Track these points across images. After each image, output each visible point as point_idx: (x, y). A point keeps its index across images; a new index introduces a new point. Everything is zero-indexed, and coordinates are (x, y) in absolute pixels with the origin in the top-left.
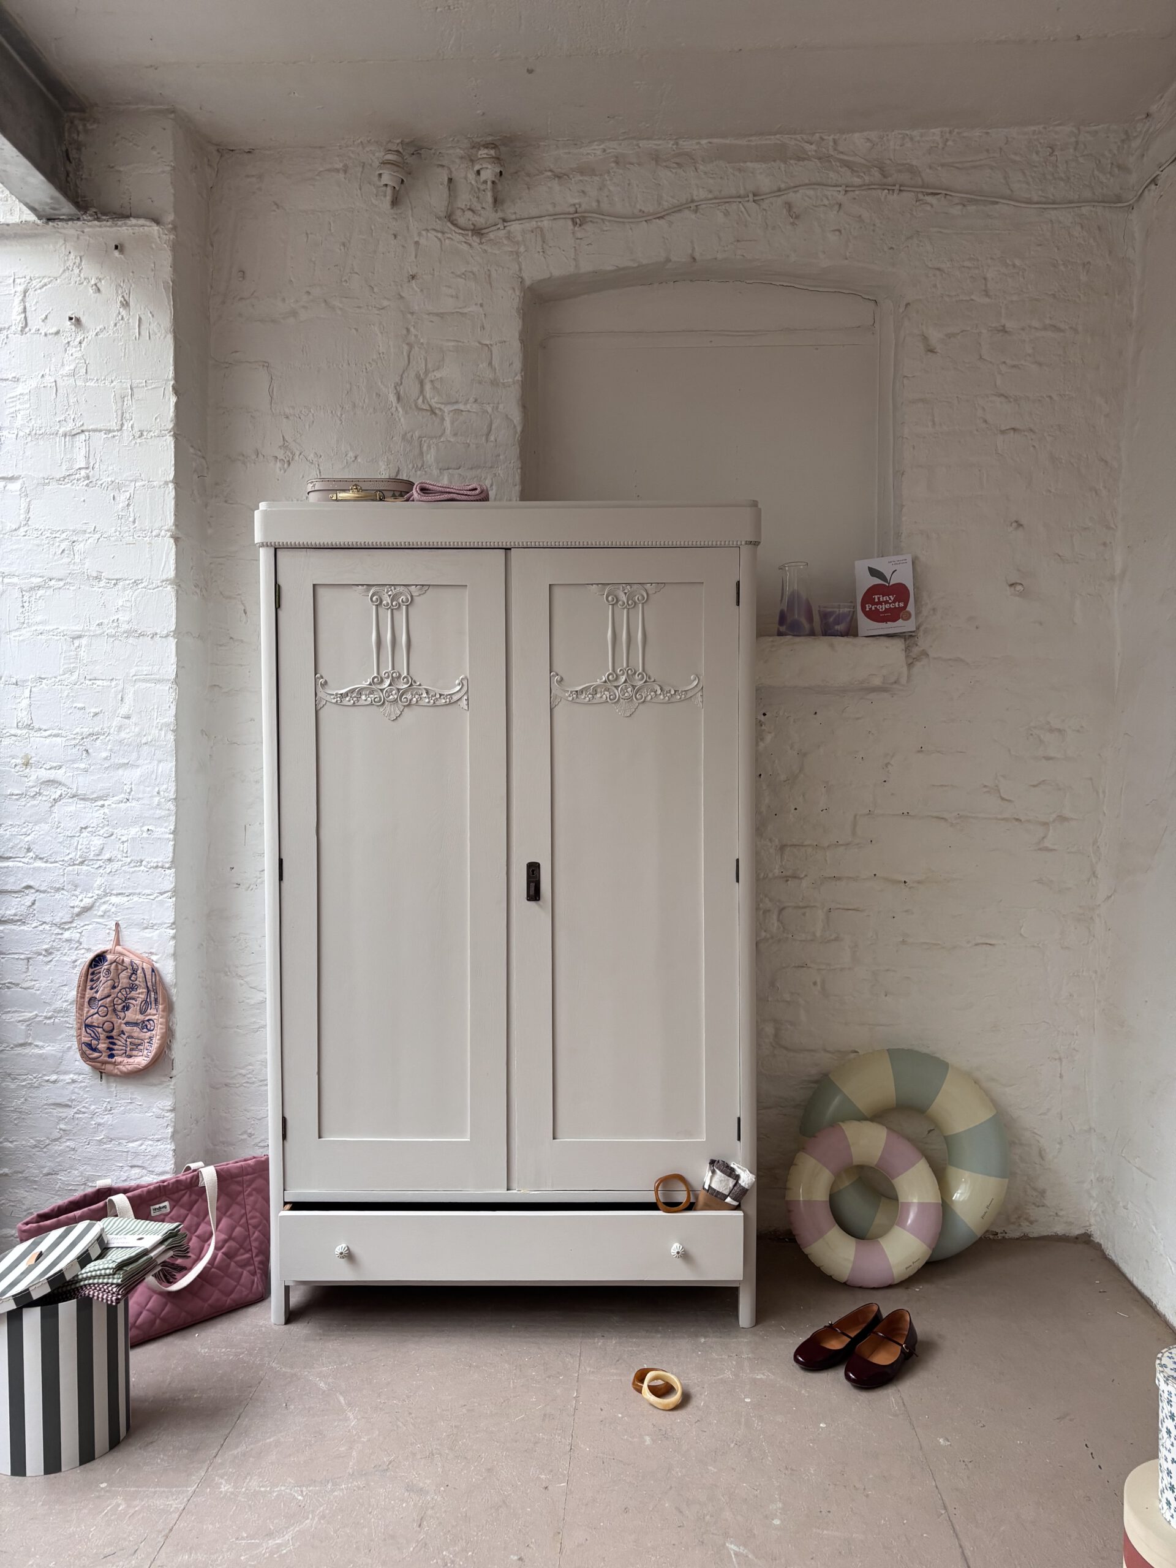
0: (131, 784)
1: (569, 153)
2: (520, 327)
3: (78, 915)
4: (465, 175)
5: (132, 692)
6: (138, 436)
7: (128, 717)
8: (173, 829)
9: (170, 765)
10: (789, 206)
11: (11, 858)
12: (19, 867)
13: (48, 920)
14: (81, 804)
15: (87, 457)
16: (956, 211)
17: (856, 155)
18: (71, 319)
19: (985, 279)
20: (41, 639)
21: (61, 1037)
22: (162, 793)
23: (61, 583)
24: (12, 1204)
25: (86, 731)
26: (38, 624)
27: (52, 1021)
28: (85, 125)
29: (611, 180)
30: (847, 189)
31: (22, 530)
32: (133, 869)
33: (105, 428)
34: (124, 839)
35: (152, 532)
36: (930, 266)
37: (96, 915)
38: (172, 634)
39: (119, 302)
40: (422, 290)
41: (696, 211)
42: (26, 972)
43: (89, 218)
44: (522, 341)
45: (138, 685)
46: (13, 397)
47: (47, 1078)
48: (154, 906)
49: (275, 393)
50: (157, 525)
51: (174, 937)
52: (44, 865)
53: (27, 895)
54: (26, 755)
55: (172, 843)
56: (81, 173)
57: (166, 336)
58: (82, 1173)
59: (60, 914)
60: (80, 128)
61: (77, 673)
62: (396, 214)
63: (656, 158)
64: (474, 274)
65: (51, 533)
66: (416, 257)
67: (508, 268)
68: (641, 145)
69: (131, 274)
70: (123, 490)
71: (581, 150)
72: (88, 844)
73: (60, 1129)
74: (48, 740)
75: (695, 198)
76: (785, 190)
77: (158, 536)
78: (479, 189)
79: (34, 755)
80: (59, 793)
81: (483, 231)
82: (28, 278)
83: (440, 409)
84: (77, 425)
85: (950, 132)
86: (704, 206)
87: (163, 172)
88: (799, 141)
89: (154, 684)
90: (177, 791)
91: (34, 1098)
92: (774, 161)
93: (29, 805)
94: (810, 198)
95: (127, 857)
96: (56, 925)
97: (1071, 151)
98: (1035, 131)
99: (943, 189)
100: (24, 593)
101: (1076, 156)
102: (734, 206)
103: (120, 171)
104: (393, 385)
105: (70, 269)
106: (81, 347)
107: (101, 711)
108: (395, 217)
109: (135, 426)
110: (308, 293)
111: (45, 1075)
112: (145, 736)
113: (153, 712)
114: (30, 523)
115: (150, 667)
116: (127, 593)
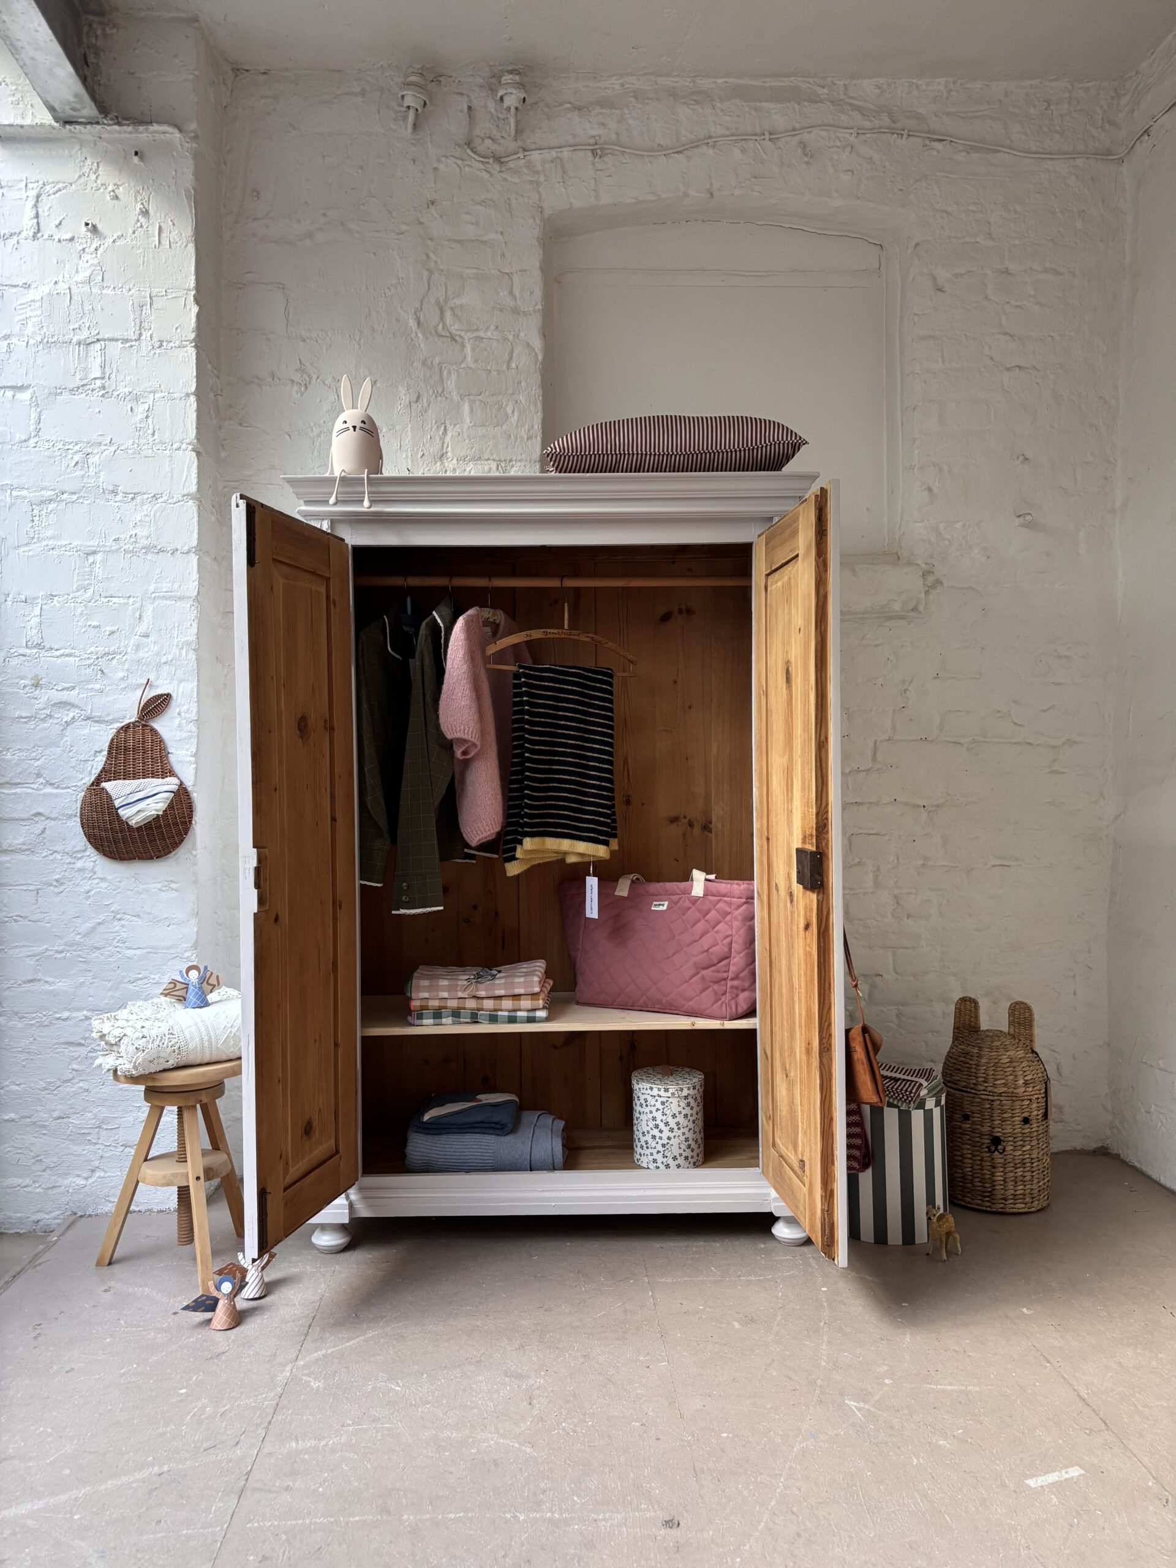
1: (588, 86)
2: (541, 256)
4: (485, 104)
5: (150, 611)
6: (157, 346)
7: (147, 636)
8: (194, 751)
9: (191, 686)
10: (803, 145)
11: (19, 784)
12: (27, 793)
13: (59, 848)
14: (96, 727)
15: (103, 367)
16: (961, 157)
17: (865, 101)
18: (87, 224)
19: (989, 223)
20: (53, 554)
21: (72, 972)
22: (183, 714)
23: (75, 497)
24: (19, 1151)
25: (101, 650)
26: (49, 539)
27: (64, 955)
28: (104, 30)
29: (630, 114)
30: (859, 131)
31: (32, 442)
33: (122, 337)
35: (172, 445)
36: (938, 208)
38: (193, 550)
39: (138, 209)
40: (441, 216)
41: (714, 147)
42: (34, 904)
43: (111, 122)
44: (542, 270)
45: (157, 603)
46: (24, 304)
47: (58, 1016)
49: (290, 316)
50: (178, 438)
52: (55, 791)
53: (37, 822)
54: (36, 676)
55: (194, 766)
56: (99, 78)
57: (187, 245)
58: (96, 1115)
59: (73, 843)
60: (99, 32)
61: (92, 590)
62: (415, 140)
63: (674, 94)
64: (494, 202)
65: (63, 445)
66: (435, 184)
67: (529, 197)
68: (658, 82)
69: (151, 181)
70: (142, 401)
71: (600, 85)
73: (73, 1070)
74: (59, 660)
75: (713, 134)
76: (800, 130)
77: (179, 449)
78: (498, 118)
79: (45, 676)
80: (71, 715)
81: (503, 160)
82: (41, 182)
83: (460, 336)
84: (92, 334)
85: (954, 82)
86: (722, 142)
87: (186, 80)
88: (811, 84)
89: (174, 602)
90: (198, 712)
91: (45, 1037)
92: (789, 102)
93: (38, 728)
94: (823, 139)
96: (68, 854)
97: (1066, 106)
98: (1032, 85)
99: (946, 136)
100: (34, 507)
101: (1070, 112)
102: (751, 144)
103: (140, 78)
104: (413, 311)
105: (86, 175)
106: (96, 253)
107: (118, 629)
108: (414, 142)
109: (154, 335)
110: (325, 214)
111: (55, 1012)
112: (165, 655)
113: (173, 630)
114: (40, 434)
115: (171, 584)
116: (145, 507)
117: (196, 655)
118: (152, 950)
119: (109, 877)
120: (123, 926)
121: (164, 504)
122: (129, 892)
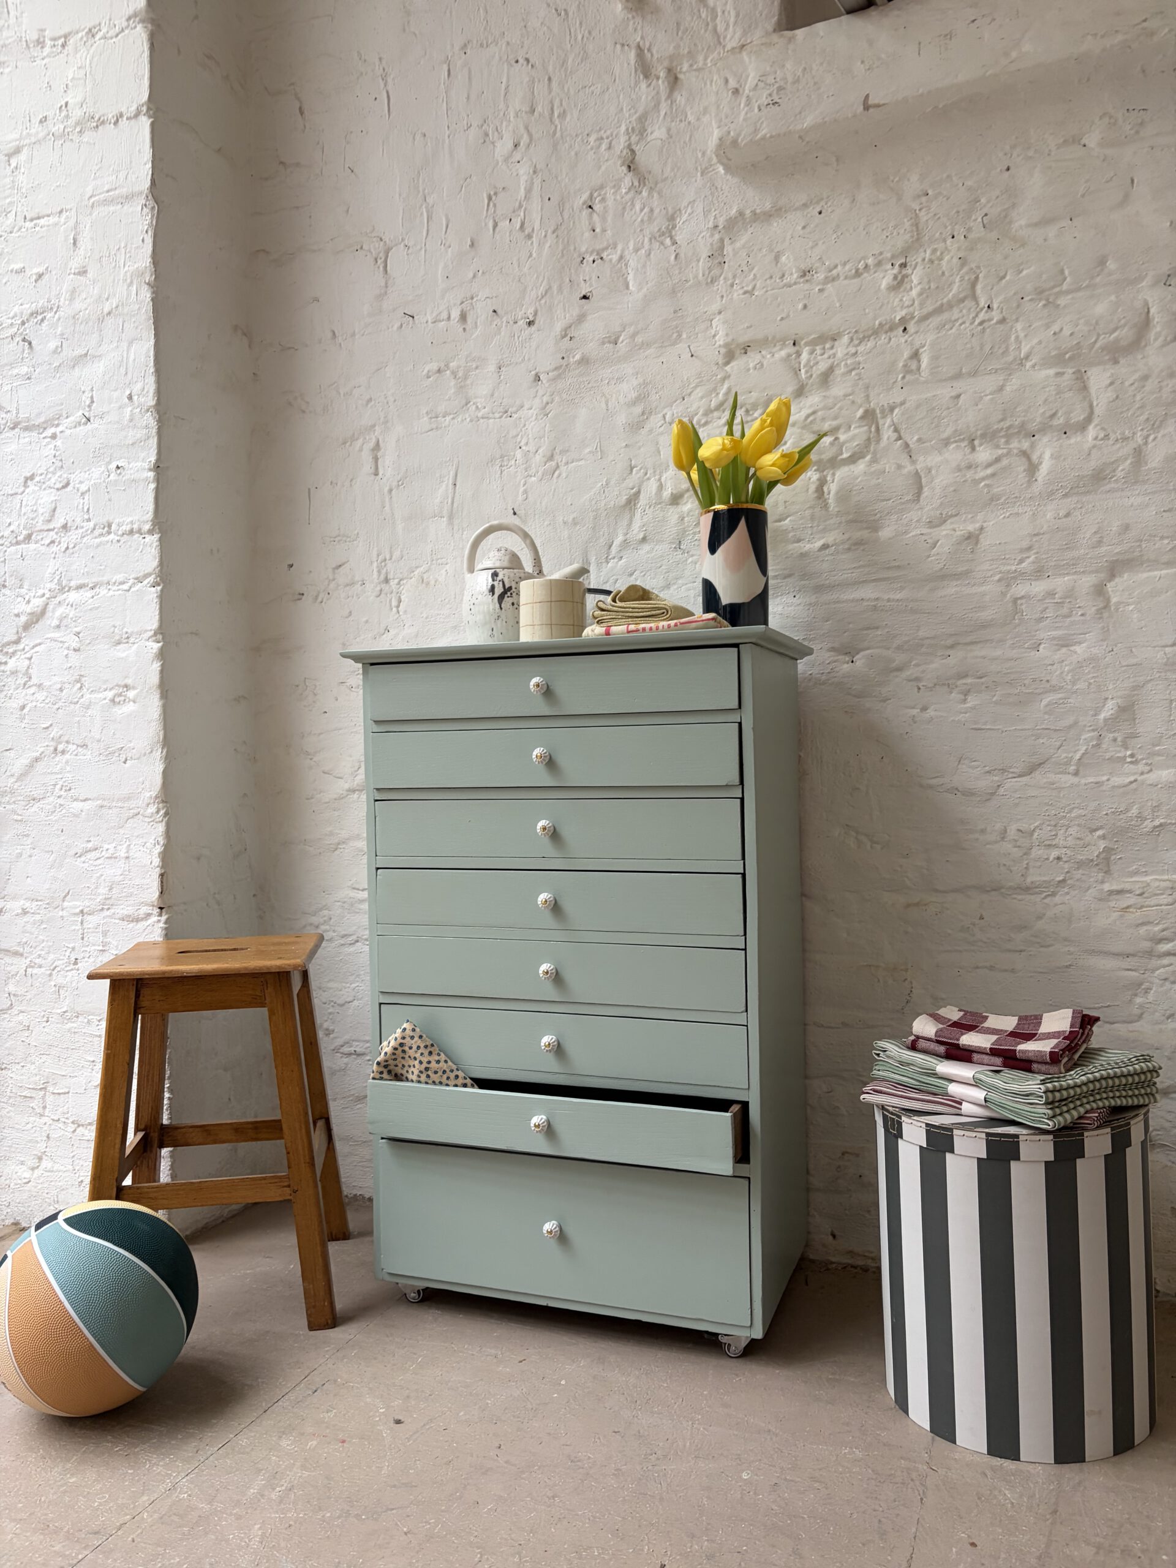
0: (92, 390)
3: (26, 627)
7: (83, 272)
8: (153, 461)
9: (147, 346)
14: (26, 437)
21: (6, 838)
22: (135, 398)
25: (28, 308)
32: (98, 540)
34: (83, 488)
37: (50, 625)
38: (144, 109)
45: (94, 215)
48: (129, 602)
51: (162, 655)
55: (153, 486)
58: (39, 1069)
61: (14, 212)
72: (36, 503)
89: (120, 206)
90: (159, 392)
95: (89, 520)
107: (46, 269)
112: (107, 299)
113: (118, 256)
115: (114, 177)
116: (79, 55)
117: (153, 293)
118: (105, 803)
119: (47, 683)
120: (67, 762)
121: (103, 41)
122: (72, 706)
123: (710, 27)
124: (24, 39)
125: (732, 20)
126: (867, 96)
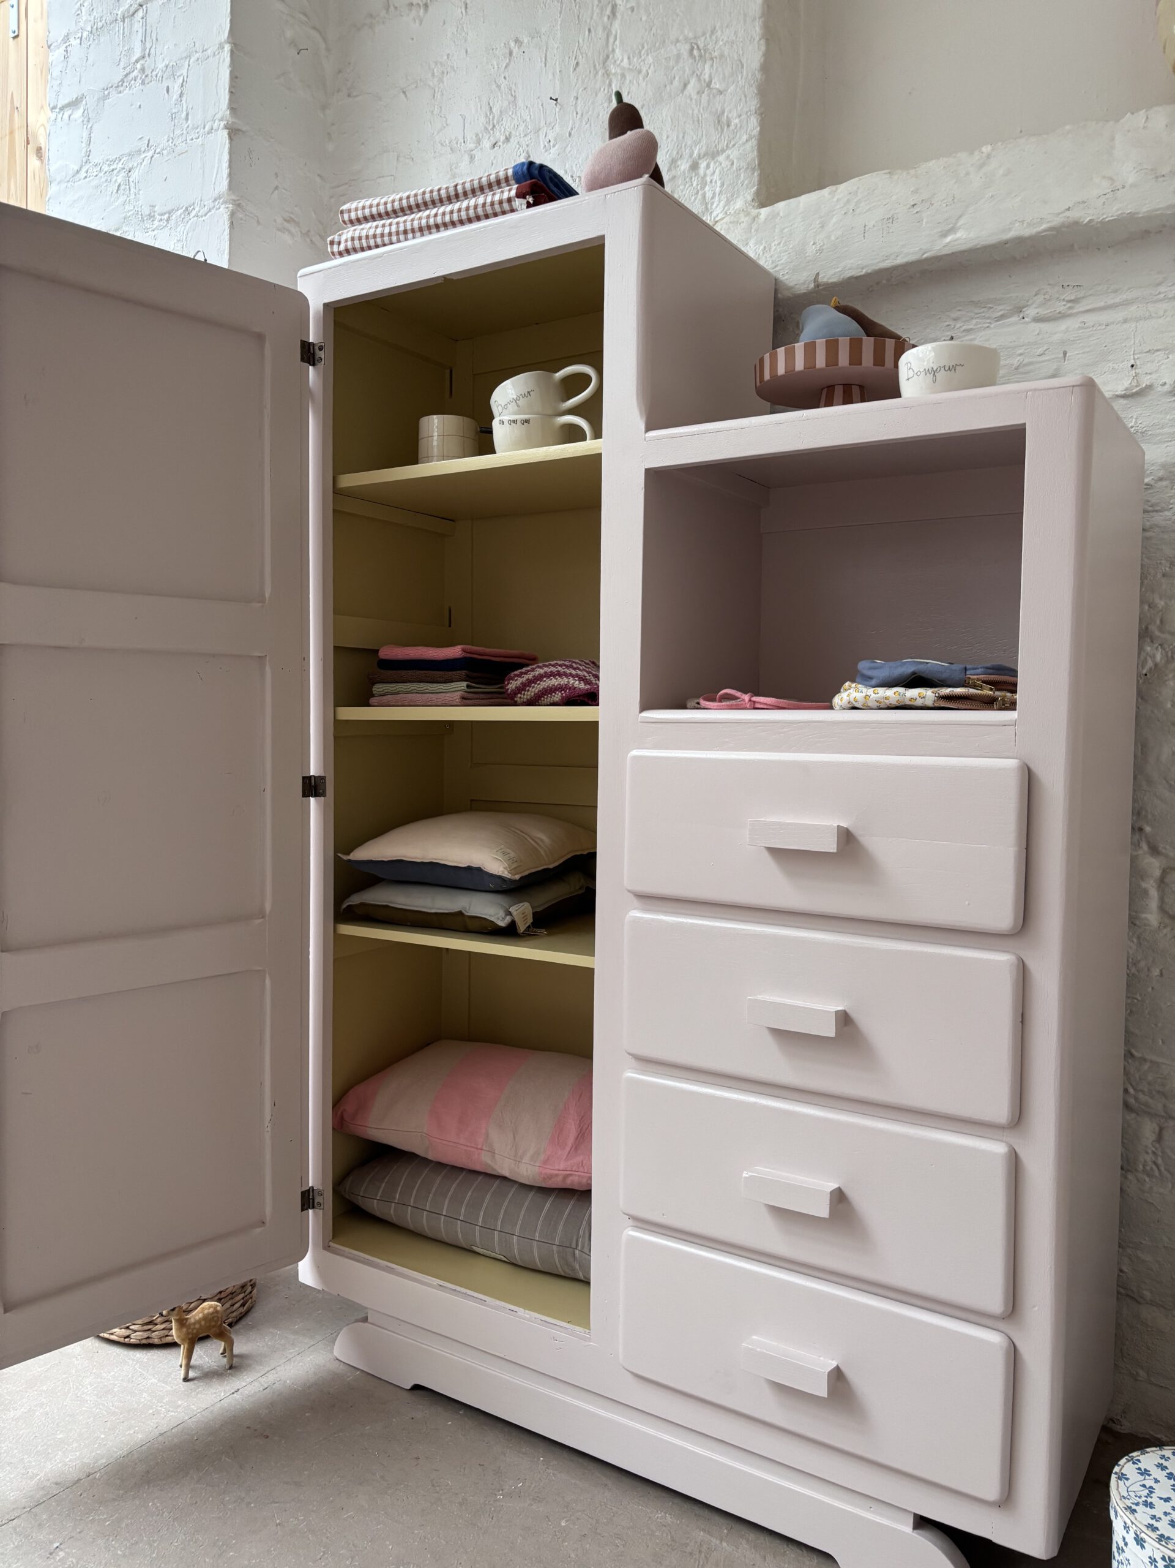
15: (144, 42)
31: (84, 169)
35: (204, 128)
50: (211, 114)
65: (109, 165)
70: (178, 75)
77: (212, 130)
114: (90, 158)
116: (178, 230)
121: (195, 218)
123: (699, 197)
124: (140, 213)
125: (718, 190)
126: (818, 274)
